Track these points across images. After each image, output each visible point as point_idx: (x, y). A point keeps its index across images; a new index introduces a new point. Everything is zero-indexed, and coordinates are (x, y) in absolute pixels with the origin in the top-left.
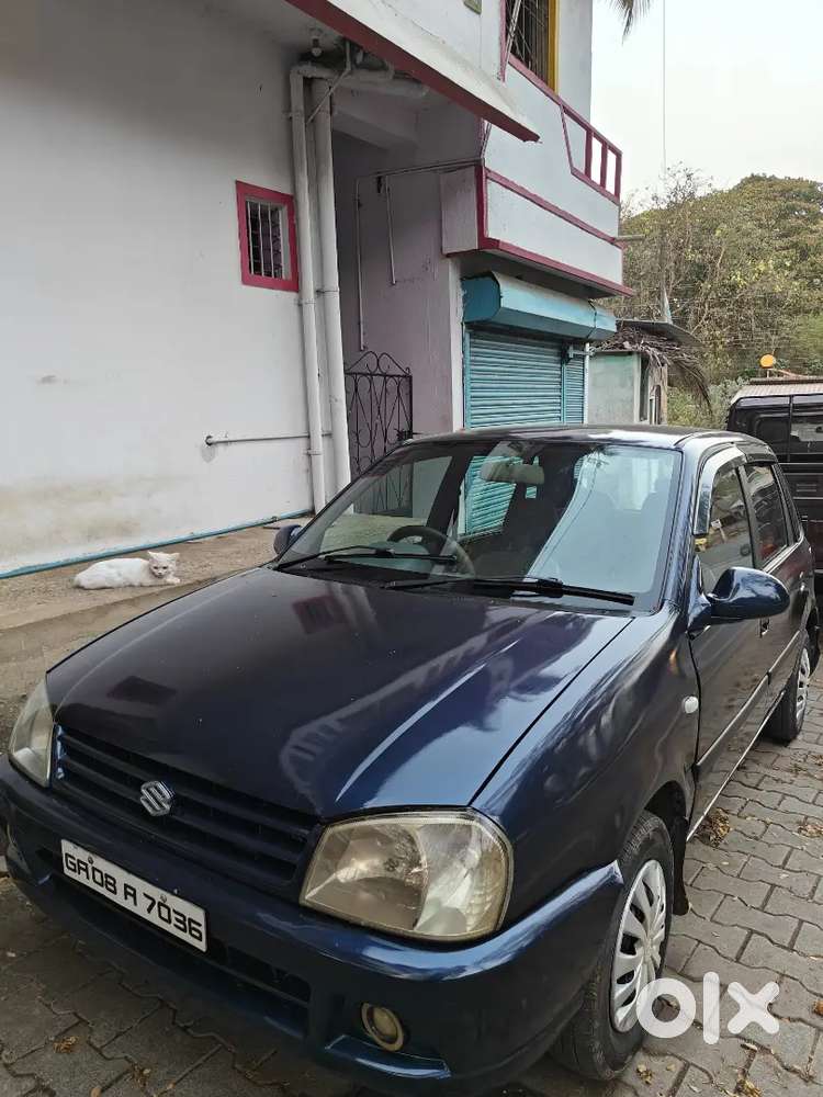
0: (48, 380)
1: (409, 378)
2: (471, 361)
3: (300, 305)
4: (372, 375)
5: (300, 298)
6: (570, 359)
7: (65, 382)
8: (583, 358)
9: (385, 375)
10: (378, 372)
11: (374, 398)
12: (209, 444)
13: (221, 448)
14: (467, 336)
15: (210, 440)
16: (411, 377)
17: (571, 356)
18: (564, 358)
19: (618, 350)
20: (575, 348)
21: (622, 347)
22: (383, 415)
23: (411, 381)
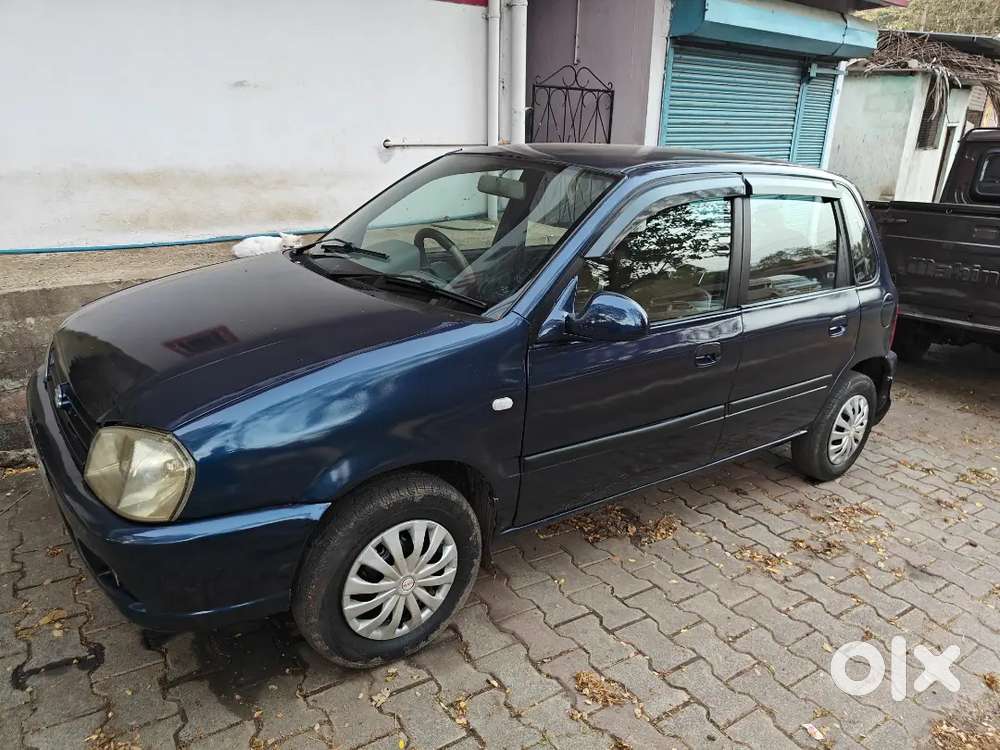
0: (240, 84)
1: (611, 93)
2: (673, 77)
3: (487, 19)
4: (567, 88)
5: (488, 12)
6: (811, 78)
7: (256, 86)
8: (834, 77)
9: (582, 89)
10: (575, 86)
11: (568, 111)
12: (387, 147)
13: (397, 151)
14: (672, 52)
15: (387, 144)
16: (613, 92)
17: (813, 74)
18: (805, 77)
19: (900, 69)
20: (820, 66)
21: (906, 65)
22: (577, 128)
23: (612, 97)
